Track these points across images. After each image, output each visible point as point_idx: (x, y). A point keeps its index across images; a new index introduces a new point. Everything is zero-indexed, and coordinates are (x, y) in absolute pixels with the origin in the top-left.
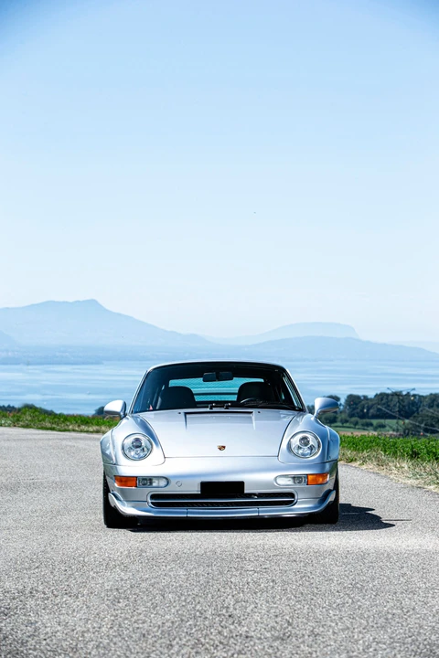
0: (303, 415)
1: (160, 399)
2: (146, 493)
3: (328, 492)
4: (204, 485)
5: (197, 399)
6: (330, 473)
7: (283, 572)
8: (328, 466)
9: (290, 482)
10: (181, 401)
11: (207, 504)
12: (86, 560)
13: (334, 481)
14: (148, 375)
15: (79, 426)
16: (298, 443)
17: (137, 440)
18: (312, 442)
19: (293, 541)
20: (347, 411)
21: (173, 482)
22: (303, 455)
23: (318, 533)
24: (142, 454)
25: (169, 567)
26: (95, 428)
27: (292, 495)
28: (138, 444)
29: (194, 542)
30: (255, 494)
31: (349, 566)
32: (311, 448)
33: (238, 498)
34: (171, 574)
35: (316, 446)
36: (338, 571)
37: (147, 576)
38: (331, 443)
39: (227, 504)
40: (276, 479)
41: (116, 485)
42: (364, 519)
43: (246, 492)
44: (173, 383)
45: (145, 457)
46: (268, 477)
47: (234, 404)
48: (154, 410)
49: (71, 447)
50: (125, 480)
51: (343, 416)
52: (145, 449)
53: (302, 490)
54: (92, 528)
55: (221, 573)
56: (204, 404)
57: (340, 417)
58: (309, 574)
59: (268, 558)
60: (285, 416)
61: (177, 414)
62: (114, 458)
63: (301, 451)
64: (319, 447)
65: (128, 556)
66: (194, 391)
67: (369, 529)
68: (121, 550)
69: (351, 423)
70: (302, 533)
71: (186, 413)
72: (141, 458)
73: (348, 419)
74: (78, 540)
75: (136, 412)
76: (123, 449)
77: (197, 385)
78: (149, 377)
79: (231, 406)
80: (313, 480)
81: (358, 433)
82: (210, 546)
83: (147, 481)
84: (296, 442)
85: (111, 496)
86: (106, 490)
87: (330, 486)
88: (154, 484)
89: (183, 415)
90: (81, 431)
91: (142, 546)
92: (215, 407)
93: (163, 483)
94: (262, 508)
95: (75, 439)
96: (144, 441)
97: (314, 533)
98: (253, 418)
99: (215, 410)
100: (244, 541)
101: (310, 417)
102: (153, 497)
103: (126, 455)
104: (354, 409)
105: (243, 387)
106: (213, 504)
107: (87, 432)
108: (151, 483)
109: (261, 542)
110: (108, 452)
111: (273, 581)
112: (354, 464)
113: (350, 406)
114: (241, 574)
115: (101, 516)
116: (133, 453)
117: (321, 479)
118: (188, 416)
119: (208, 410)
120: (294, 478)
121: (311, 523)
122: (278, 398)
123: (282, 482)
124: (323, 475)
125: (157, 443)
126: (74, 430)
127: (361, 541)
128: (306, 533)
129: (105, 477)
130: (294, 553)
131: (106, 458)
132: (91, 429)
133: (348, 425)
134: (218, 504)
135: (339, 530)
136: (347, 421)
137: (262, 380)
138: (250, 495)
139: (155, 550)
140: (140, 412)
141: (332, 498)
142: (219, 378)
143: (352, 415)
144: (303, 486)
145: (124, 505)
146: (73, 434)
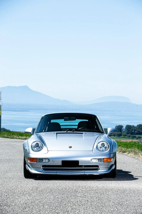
0: (103, 135)
1: (47, 127)
2: (40, 165)
3: (112, 165)
4: (63, 162)
5: (62, 127)
6: (113, 157)
7: (92, 197)
8: (112, 155)
9: (96, 161)
10: (55, 128)
11: (64, 169)
12: (15, 191)
13: (114, 161)
14: (42, 118)
15: (18, 136)
16: (100, 146)
17: (37, 144)
18: (106, 145)
19: (97, 185)
20: (126, 132)
21: (51, 160)
22: (102, 150)
23: (108, 181)
24: (39, 149)
25: (47, 195)
26: (25, 137)
27: (98, 166)
28: (38, 145)
29: (58, 184)
30: (83, 166)
31: (118, 195)
32: (106, 148)
33: (77, 167)
34: (48, 197)
35: (108, 147)
36: (113, 197)
37: (38, 198)
38: (114, 146)
39: (72, 169)
40: (91, 160)
41: (29, 161)
42: (126, 176)
43: (80, 165)
44: (52, 121)
45: (40, 150)
46: (88, 159)
47: (76, 130)
48: (45, 132)
49: (14, 145)
50: (32, 160)
51: (125, 133)
52: (40, 147)
53: (102, 164)
54: (19, 178)
55: (67, 197)
56: (64, 130)
57: (123, 134)
58: (102, 198)
59: (87, 192)
60: (96, 135)
61: (53, 134)
62: (28, 151)
63: (101, 149)
64: (109, 147)
65: (32, 190)
66: (61, 124)
67: (128, 180)
68: (30, 187)
69: (127, 136)
70: (101, 181)
71: (57, 133)
72: (39, 151)
73: (126, 134)
74: (13, 183)
75: (38, 133)
76: (32, 147)
77: (62, 122)
78: (43, 119)
79: (75, 131)
80: (106, 160)
81: (129, 141)
82: (65, 186)
83: (41, 160)
84: (100, 145)
85: (27, 165)
86: (25, 163)
87: (113, 163)
88: (44, 161)
89: (55, 134)
90: (19, 139)
91: (38, 186)
92: (68, 131)
93: (47, 161)
94: (86, 171)
95: (16, 142)
96: (40, 144)
97: (106, 181)
98: (83, 135)
99: (68, 132)
100: (78, 184)
101: (106, 135)
102: (43, 166)
103: (32, 150)
104: (129, 131)
105: (80, 123)
106: (66, 169)
107: (21, 139)
108: (42, 161)
109: (85, 185)
110: (26, 148)
111: (87, 201)
112: (125, 154)
113: (127, 129)
114: (75, 198)
115: (23, 173)
116: (35, 149)
117: (109, 160)
118: (57, 134)
119: (66, 132)
120: (99, 159)
121: (105, 177)
122: (94, 128)
123: (94, 161)
124: (110, 158)
125: (45, 145)
126: (16, 138)
127: (124, 185)
128: (103, 181)
129: (24, 158)
130: (97, 190)
131: (25, 151)
132: (23, 138)
133: (126, 137)
134: (69, 169)
135: (116, 180)
136: (126, 136)
137: (87, 120)
138: (81, 166)
139: (43, 188)
140: (39, 132)
141: (113, 167)
142: (70, 120)
143: (128, 133)
144: (102, 163)
145: (32, 169)
146: (16, 140)
